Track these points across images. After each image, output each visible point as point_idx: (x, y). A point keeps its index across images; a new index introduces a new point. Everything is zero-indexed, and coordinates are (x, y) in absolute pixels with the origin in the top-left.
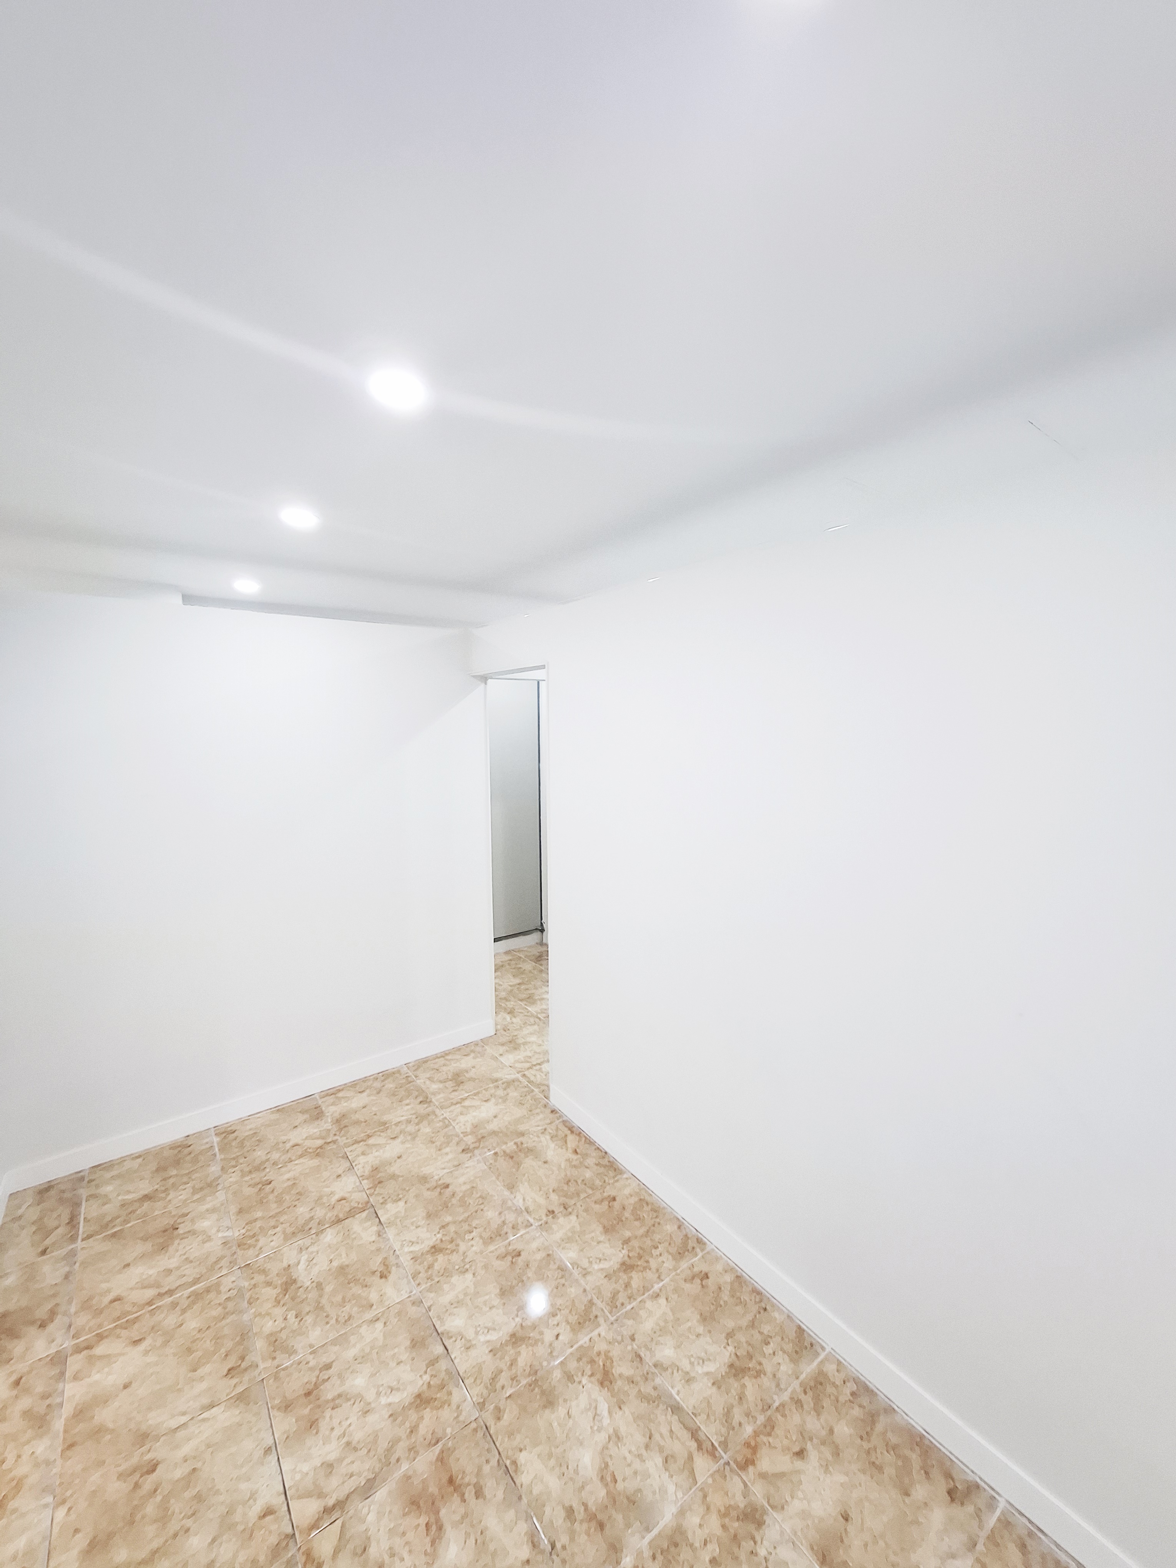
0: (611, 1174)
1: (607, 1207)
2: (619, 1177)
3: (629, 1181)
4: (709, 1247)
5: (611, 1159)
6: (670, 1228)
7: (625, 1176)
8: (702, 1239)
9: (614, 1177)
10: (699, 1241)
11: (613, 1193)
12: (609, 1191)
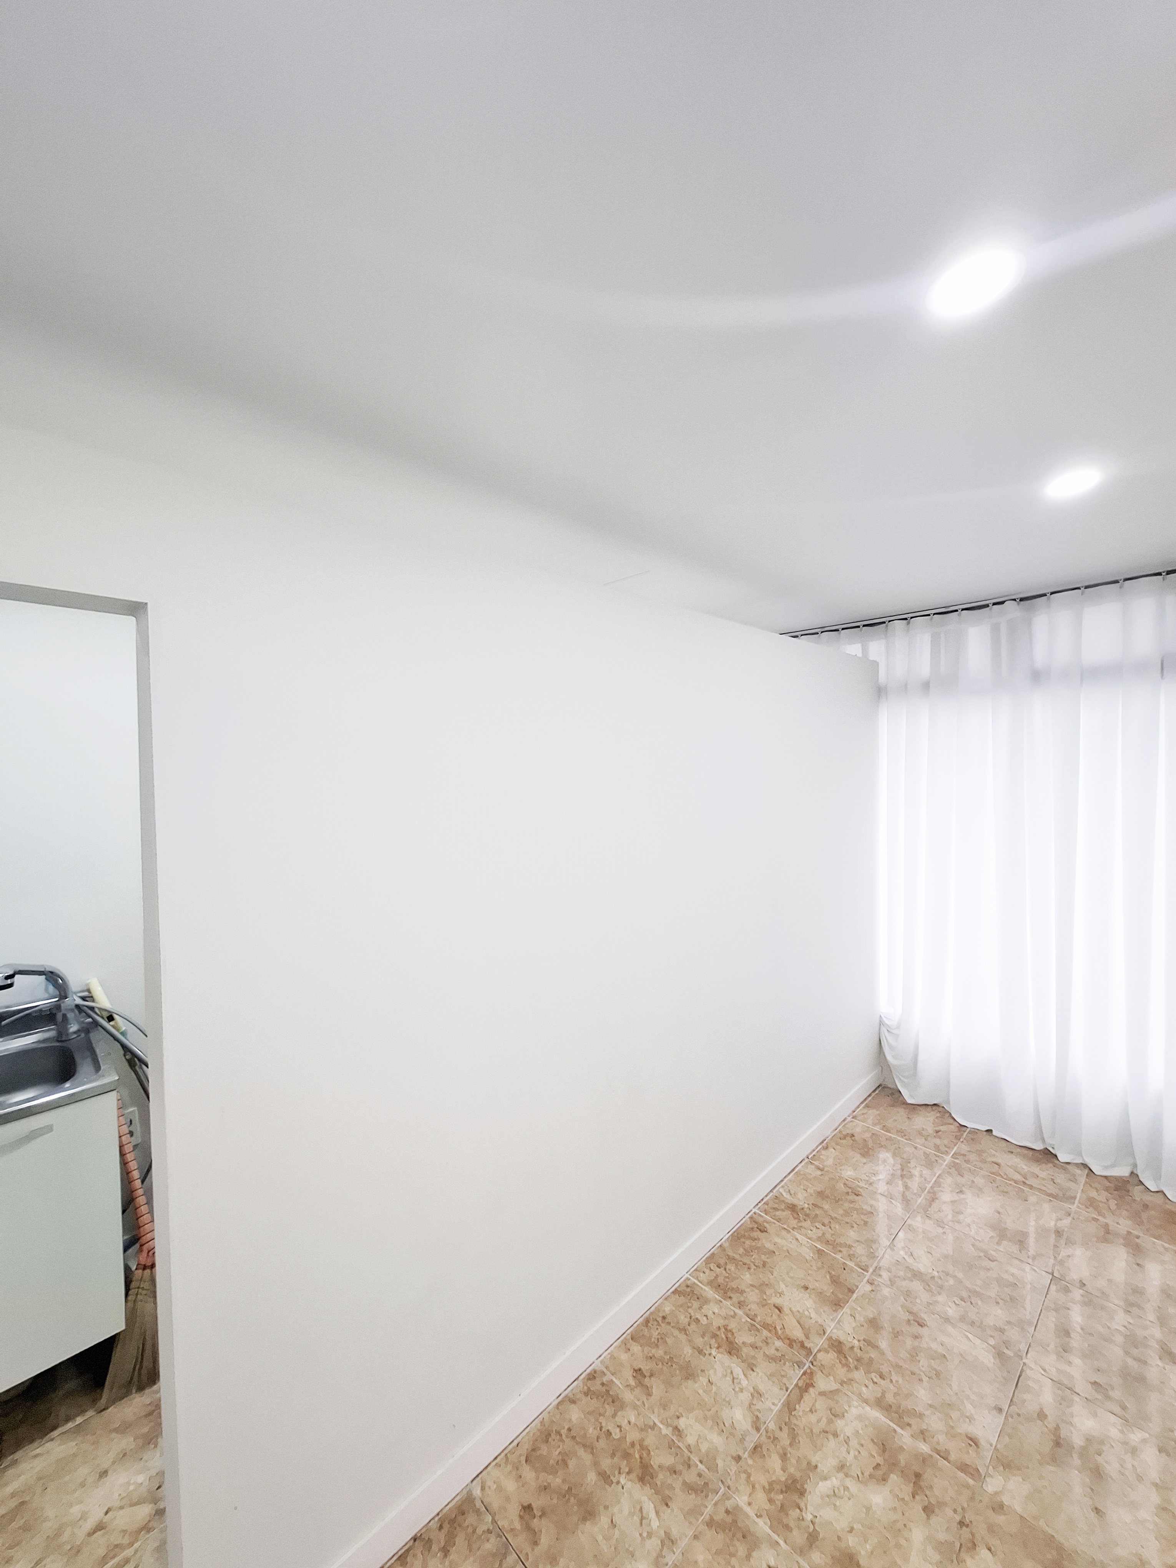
0: (471, 1519)
1: (544, 1521)
2: (478, 1504)
3: (489, 1483)
4: (598, 1365)
5: (434, 1525)
6: (575, 1414)
7: (477, 1492)
8: (589, 1374)
9: (478, 1512)
10: (592, 1376)
11: (514, 1511)
12: (511, 1518)
